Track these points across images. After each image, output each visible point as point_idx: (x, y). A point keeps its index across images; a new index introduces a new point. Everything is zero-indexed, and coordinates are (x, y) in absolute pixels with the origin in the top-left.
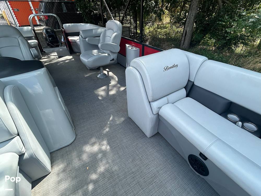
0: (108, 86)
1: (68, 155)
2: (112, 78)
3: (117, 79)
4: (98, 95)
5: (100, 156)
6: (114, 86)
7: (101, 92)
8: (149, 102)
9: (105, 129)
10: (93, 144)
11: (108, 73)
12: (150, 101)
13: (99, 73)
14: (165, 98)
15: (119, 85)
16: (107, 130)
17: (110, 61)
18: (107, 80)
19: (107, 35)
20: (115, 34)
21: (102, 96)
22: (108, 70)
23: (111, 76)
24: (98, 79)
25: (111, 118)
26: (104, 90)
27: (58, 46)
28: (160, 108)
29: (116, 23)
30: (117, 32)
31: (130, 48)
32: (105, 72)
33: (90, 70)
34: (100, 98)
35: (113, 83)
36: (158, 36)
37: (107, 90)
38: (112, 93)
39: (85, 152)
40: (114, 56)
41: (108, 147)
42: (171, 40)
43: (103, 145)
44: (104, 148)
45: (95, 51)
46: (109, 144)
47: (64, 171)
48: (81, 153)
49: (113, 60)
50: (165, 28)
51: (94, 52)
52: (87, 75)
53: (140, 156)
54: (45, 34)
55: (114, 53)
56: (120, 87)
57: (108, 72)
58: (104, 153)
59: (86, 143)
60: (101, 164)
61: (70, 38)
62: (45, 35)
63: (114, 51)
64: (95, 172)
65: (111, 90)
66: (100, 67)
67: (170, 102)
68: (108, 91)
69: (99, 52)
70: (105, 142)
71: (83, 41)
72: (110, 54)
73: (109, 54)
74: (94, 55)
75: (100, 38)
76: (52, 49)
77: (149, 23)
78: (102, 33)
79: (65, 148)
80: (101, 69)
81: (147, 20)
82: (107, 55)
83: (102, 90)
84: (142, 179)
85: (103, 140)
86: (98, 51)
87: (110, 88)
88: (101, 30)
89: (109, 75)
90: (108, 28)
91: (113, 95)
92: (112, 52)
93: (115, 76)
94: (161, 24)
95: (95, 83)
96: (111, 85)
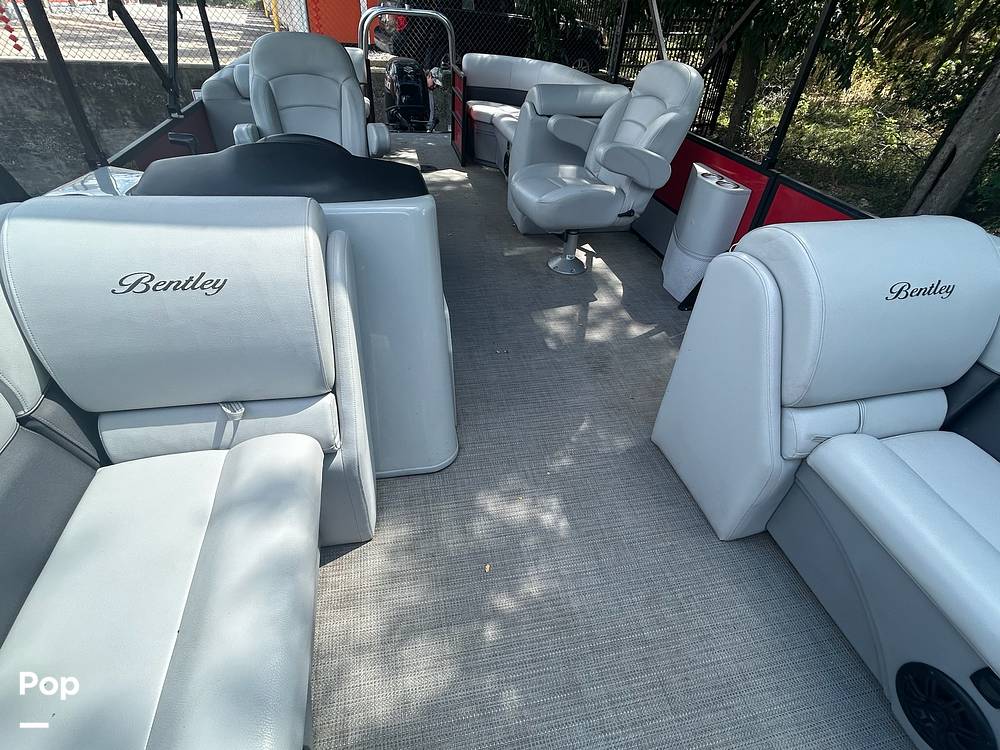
0: (585, 308)
1: (426, 502)
2: (605, 282)
3: (620, 291)
4: (546, 333)
5: (531, 541)
6: (606, 314)
7: (557, 322)
8: (782, 406)
9: (559, 458)
10: (512, 495)
11: (589, 261)
12: (785, 401)
13: (558, 255)
14: (854, 408)
15: (625, 315)
16: (566, 462)
17: (620, 216)
18: (583, 284)
19: (632, 118)
20: (671, 116)
21: (556, 337)
22: (591, 249)
23: (597, 274)
24: (551, 273)
25: (584, 426)
26: (568, 319)
27: (421, 129)
28: (821, 440)
29: (683, 76)
30: (677, 111)
31: (714, 183)
32: (581, 256)
33: (525, 235)
34: (551, 345)
35: (603, 300)
36: (806, 151)
37: (579, 322)
38: (596, 335)
39: (482, 512)
40: (637, 202)
41: (563, 524)
42: (863, 177)
43: (547, 510)
44: (547, 519)
45: (568, 170)
46: (566, 512)
47: (411, 547)
48: (469, 511)
49: (630, 213)
50: (844, 121)
51: (562, 173)
52: (512, 253)
53: (680, 596)
54: (392, 81)
55: (642, 188)
56: (628, 323)
57: (589, 255)
58: (548, 538)
59: (490, 484)
60: (531, 571)
61: (478, 107)
62: (392, 85)
63: (645, 182)
64: (512, 589)
65: (594, 325)
66: (568, 232)
67: (866, 429)
68: (582, 324)
69: (580, 176)
70: (554, 502)
71: (534, 124)
72: (626, 190)
73: (620, 190)
74: (564, 184)
75: (598, 123)
76: (402, 136)
77: (776, 90)
78: (611, 104)
79: (419, 479)
80: (573, 239)
81: (768, 80)
82: (613, 190)
83: (561, 319)
84: (679, 676)
85: (548, 492)
86: (578, 171)
87: (591, 316)
88: (607, 93)
89: (593, 270)
90: (640, 90)
91: (601, 345)
92: (635, 184)
93: (614, 278)
94: (829, 104)
95: (540, 287)
96: (596, 308)
